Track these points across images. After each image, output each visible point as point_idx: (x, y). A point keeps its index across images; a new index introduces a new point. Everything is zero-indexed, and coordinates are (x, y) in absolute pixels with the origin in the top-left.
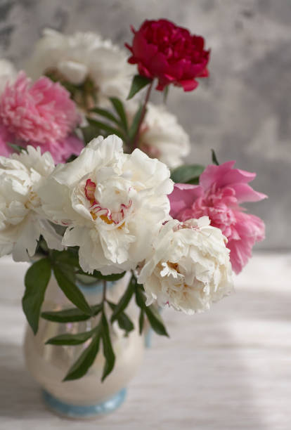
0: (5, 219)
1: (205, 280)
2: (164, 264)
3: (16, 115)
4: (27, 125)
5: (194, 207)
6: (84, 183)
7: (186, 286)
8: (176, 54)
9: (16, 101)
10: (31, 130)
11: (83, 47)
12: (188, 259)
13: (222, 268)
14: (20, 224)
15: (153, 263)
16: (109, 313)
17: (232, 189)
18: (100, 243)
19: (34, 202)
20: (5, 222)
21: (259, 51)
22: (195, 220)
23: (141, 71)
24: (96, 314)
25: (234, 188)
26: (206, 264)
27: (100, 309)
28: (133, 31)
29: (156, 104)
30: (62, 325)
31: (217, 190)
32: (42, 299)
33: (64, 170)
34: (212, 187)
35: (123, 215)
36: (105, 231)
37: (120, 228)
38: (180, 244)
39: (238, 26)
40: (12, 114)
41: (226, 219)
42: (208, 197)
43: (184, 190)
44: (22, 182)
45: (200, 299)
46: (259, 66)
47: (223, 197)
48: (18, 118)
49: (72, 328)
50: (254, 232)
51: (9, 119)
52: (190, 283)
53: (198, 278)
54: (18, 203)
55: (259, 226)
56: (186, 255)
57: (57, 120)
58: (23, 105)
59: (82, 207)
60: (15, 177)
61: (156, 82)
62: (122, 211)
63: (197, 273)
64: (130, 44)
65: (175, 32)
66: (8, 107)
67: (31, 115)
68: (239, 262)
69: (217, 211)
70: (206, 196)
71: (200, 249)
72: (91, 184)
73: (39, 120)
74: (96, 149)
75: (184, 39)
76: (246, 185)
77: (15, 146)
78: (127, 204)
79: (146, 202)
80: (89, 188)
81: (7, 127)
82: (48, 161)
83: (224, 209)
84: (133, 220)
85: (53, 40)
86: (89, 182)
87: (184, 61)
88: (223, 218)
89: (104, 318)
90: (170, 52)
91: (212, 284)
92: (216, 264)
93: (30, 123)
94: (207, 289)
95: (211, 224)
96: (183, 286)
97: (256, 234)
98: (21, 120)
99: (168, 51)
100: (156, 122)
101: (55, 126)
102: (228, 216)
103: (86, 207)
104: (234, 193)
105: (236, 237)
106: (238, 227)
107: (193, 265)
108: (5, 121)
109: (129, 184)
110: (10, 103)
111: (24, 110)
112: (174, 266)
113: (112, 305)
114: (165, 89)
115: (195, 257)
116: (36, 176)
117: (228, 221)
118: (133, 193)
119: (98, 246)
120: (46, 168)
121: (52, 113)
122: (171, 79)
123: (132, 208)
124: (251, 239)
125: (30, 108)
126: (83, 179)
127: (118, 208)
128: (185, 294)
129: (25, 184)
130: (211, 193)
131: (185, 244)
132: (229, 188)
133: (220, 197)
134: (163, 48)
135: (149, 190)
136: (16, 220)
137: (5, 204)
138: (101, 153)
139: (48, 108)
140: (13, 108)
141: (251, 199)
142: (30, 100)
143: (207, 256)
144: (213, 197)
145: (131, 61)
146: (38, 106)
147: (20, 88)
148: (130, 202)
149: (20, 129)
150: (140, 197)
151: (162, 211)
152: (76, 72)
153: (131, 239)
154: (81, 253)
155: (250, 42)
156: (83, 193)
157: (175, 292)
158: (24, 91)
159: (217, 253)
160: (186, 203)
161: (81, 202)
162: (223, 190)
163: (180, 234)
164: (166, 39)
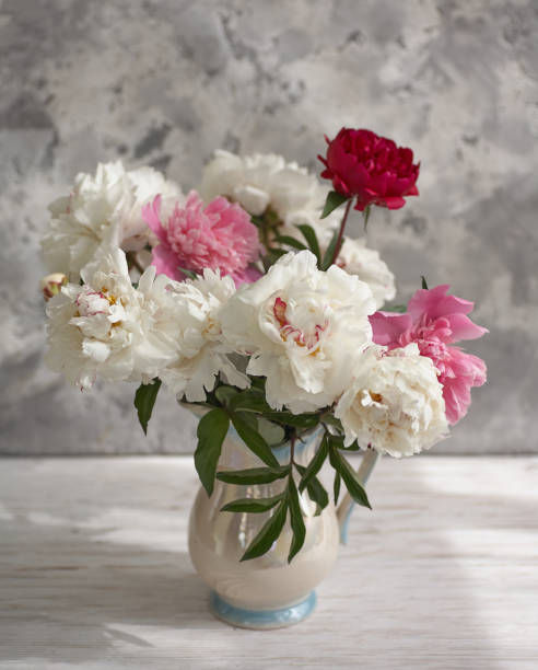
0: (179, 348)
1: (414, 414)
2: (366, 392)
3: (188, 239)
4: (202, 250)
5: (400, 340)
6: (272, 303)
7: (391, 424)
8: (379, 166)
9: (188, 223)
10: (205, 257)
11: (265, 168)
12: (392, 389)
13: (434, 404)
14: (194, 358)
15: (352, 393)
16: (297, 479)
17: (445, 320)
18: (291, 373)
19: (213, 330)
20: (178, 352)
21: (486, 187)
22: (401, 349)
23: (337, 186)
24: (282, 476)
25: (449, 319)
26: (414, 395)
27: (287, 472)
28: (327, 140)
29: (354, 237)
30: (242, 487)
31: (428, 321)
32: (218, 453)
33: (249, 289)
34: (422, 318)
35: (318, 339)
36: (297, 357)
37: (314, 354)
38: (384, 369)
39: (459, 155)
40: (182, 238)
41: (439, 352)
42: (417, 330)
43: (389, 317)
44: (200, 306)
45: (408, 438)
46: (486, 207)
47: (435, 328)
48: (191, 241)
49: (254, 492)
50: (472, 370)
51: (179, 244)
52: (395, 419)
53: (406, 411)
54: (194, 330)
55: (478, 366)
56: (390, 383)
57: (236, 246)
58: (197, 227)
59: (271, 327)
60: (192, 301)
61: (355, 201)
62: (317, 334)
63: (405, 405)
64: (325, 156)
65: (377, 142)
66: (179, 229)
67: (207, 239)
68: (454, 407)
69: (428, 343)
70: (415, 327)
71: (408, 377)
72: (280, 303)
73: (215, 245)
74: (286, 265)
75: (388, 149)
76: (463, 316)
77: (188, 272)
78: (322, 325)
79: (344, 323)
80: (279, 308)
81: (176, 254)
82: (228, 283)
83: (436, 341)
84: (330, 344)
85: (226, 161)
86: (278, 300)
87: (389, 173)
88: (435, 351)
89: (291, 482)
90: (372, 165)
91: (422, 422)
92: (427, 398)
93: (205, 247)
94: (416, 426)
95: (421, 354)
96: (387, 424)
97: (475, 373)
98: (194, 245)
99: (369, 164)
100: (354, 257)
101: (234, 253)
102: (441, 349)
103: (276, 326)
104: (449, 325)
105: (451, 375)
106: (454, 365)
107: (401, 396)
108: (174, 247)
109: (325, 301)
110: (181, 226)
111: (198, 233)
112: (377, 398)
113: (301, 469)
114: (365, 209)
115: (402, 387)
116: (214, 302)
117: (442, 355)
118: (329, 311)
119: (289, 376)
120: (226, 293)
121: (230, 238)
122: (372, 193)
123: (328, 330)
124: (468, 378)
125: (205, 230)
126: (271, 296)
127: (312, 329)
128: (390, 434)
129: (203, 308)
130: (420, 326)
131: (391, 372)
132: (442, 319)
133: (432, 328)
134: (364, 159)
135: (348, 308)
136: (192, 352)
137: (179, 332)
138: (292, 270)
139: (226, 231)
140: (184, 232)
141: (471, 336)
142: (205, 220)
143: (415, 387)
144: (424, 328)
145: (325, 175)
146: (214, 228)
147: (193, 208)
148: (327, 322)
149: (193, 256)
150: (338, 316)
151: (363, 334)
152: (256, 198)
153: (326, 365)
154: (268, 385)
155: (473, 175)
156: (272, 313)
157: (379, 431)
158: (197, 211)
159: (428, 384)
160: (391, 337)
161: (269, 321)
162: (436, 322)
163: (385, 363)
164: (367, 149)
